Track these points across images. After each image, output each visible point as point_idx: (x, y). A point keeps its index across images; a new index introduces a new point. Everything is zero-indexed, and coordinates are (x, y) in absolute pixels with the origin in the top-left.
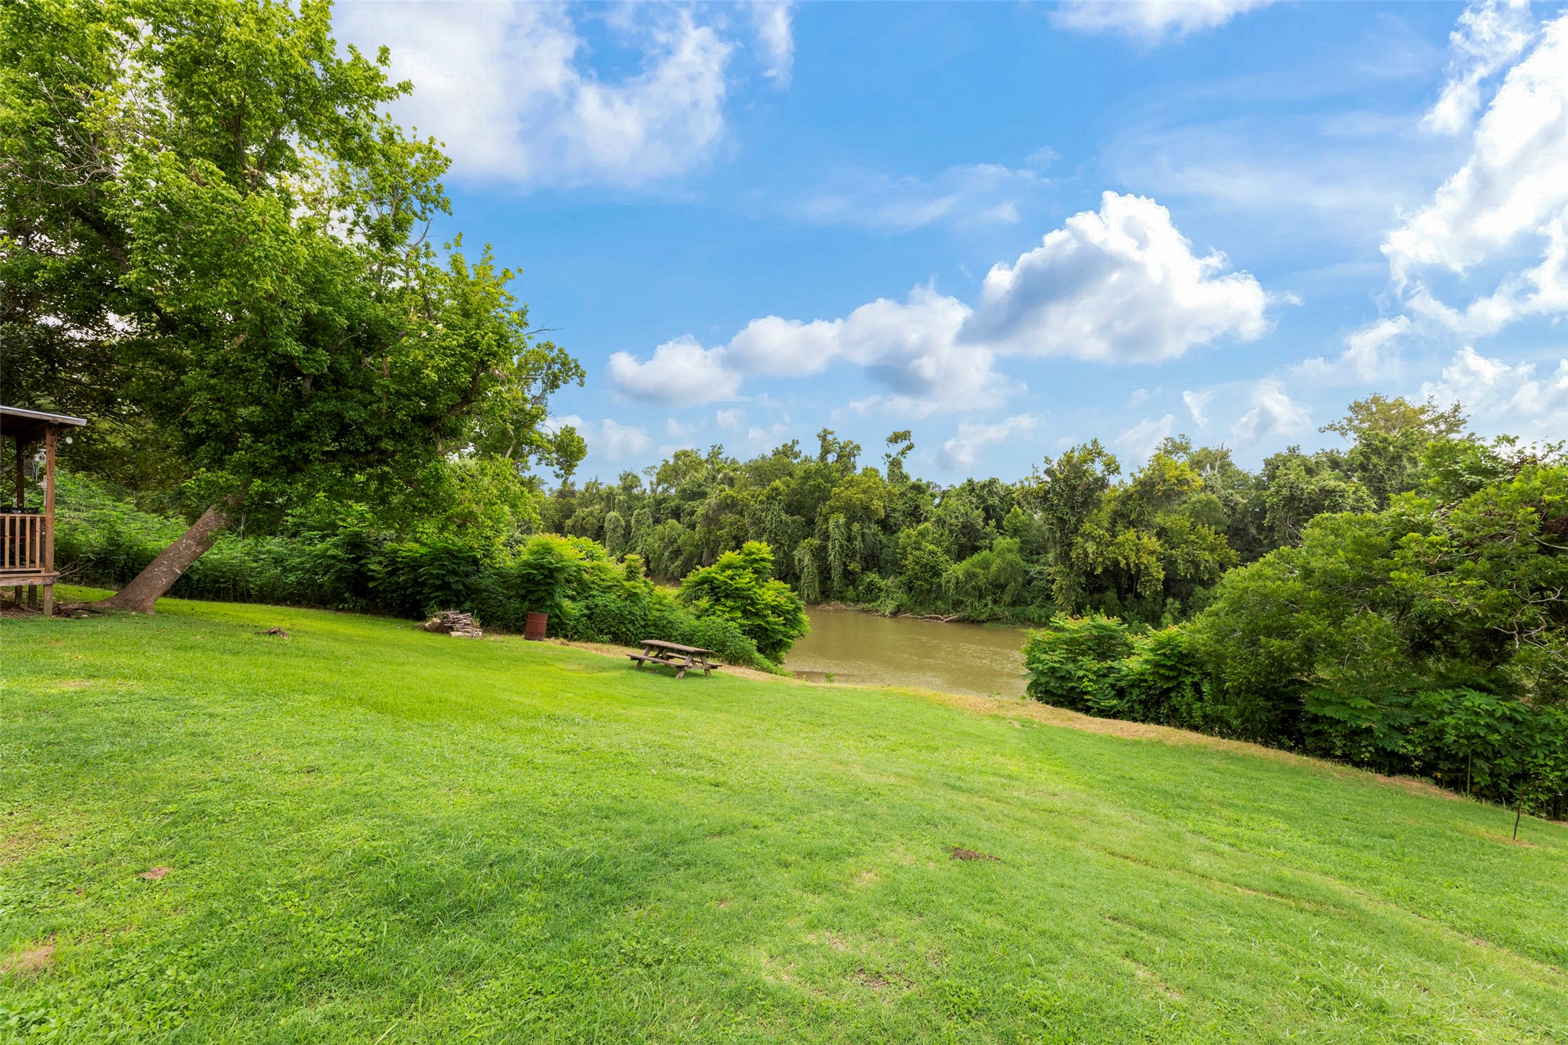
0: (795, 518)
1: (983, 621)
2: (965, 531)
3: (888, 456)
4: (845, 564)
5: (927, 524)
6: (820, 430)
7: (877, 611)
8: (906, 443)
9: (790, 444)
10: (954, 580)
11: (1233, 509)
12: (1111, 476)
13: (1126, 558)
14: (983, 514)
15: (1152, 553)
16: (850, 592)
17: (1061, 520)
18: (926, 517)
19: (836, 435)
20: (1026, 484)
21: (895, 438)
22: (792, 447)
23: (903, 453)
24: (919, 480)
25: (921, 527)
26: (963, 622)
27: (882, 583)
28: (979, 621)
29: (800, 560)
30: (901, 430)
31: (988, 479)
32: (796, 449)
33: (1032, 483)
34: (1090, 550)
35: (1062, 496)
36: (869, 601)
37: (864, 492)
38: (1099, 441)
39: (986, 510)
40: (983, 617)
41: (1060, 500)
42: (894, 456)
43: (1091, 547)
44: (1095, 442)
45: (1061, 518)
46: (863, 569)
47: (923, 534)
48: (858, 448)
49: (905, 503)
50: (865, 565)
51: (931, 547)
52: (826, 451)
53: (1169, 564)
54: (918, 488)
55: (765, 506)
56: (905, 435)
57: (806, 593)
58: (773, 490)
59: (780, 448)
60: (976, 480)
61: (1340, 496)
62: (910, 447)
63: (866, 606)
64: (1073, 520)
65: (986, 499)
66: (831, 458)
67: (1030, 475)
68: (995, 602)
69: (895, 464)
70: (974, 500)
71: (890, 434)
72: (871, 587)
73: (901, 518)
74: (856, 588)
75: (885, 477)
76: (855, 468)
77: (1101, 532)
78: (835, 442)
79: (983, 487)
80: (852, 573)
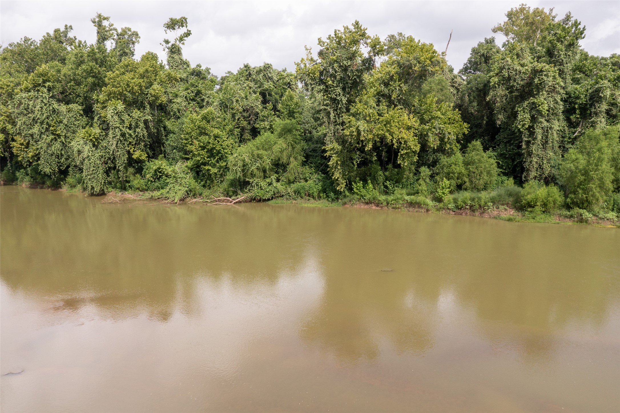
0: (71, 106)
1: (269, 200)
2: (245, 114)
3: (167, 42)
4: (129, 152)
5: (210, 109)
6: (94, 16)
7: (167, 198)
8: (183, 30)
9: (62, 29)
10: (240, 164)
11: (458, 90)
12: (377, 58)
13: (391, 134)
14: (261, 99)
15: (409, 128)
16: (137, 181)
17: (334, 100)
18: (208, 102)
19: (111, 21)
20: (302, 66)
21: (172, 24)
22: (65, 33)
23: (181, 39)
24: (199, 66)
25: (205, 111)
26: (250, 201)
27: (169, 170)
28: (265, 200)
29: (79, 152)
30: (178, 17)
31: (262, 65)
32: (71, 35)
33: (308, 65)
34: (361, 128)
35: (335, 77)
36: (158, 189)
37: (142, 76)
38: (360, 23)
39: (263, 94)
40: (268, 196)
41: (333, 82)
42: (172, 42)
43: (362, 125)
44: (357, 24)
45: (335, 99)
46: (149, 157)
47: (206, 118)
48: (136, 34)
49: (187, 89)
50: (151, 154)
51: (216, 131)
52: (103, 38)
53: (422, 138)
54: (198, 74)
55: (32, 93)
56: (182, 22)
57: (89, 185)
58: (41, 75)
59: (52, 33)
60: (252, 65)
61: (545, 75)
62: (188, 34)
63: (156, 194)
64: (344, 100)
65: (262, 84)
66: (110, 45)
67: (305, 58)
68: (278, 180)
69: (174, 51)
70: (252, 84)
71: (167, 20)
72: (159, 174)
73: (184, 104)
74: (143, 177)
75: (165, 62)
76: (133, 54)
77: (371, 111)
78: (112, 28)
79: (259, 72)
80: (139, 161)
